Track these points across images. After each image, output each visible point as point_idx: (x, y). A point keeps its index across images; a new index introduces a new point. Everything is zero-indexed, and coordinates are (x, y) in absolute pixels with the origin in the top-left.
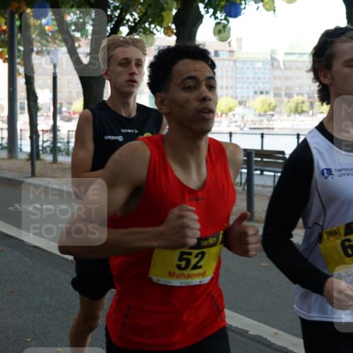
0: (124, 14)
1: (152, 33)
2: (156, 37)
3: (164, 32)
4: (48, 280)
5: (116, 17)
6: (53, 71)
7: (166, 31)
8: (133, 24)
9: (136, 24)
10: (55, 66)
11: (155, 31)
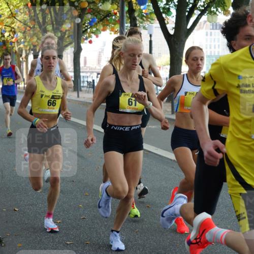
0: (197, 1)
1: (215, 13)
2: (218, 17)
3: (223, 13)
4: (162, 172)
5: (190, 3)
6: (149, 39)
7: (225, 12)
8: (203, 8)
9: (205, 8)
10: (151, 36)
11: (217, 13)
